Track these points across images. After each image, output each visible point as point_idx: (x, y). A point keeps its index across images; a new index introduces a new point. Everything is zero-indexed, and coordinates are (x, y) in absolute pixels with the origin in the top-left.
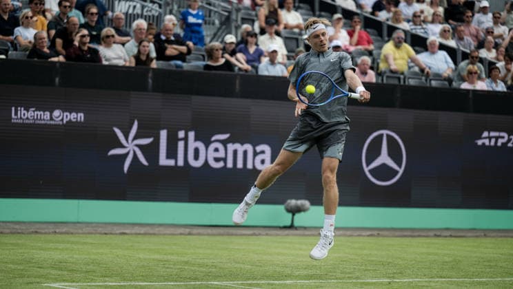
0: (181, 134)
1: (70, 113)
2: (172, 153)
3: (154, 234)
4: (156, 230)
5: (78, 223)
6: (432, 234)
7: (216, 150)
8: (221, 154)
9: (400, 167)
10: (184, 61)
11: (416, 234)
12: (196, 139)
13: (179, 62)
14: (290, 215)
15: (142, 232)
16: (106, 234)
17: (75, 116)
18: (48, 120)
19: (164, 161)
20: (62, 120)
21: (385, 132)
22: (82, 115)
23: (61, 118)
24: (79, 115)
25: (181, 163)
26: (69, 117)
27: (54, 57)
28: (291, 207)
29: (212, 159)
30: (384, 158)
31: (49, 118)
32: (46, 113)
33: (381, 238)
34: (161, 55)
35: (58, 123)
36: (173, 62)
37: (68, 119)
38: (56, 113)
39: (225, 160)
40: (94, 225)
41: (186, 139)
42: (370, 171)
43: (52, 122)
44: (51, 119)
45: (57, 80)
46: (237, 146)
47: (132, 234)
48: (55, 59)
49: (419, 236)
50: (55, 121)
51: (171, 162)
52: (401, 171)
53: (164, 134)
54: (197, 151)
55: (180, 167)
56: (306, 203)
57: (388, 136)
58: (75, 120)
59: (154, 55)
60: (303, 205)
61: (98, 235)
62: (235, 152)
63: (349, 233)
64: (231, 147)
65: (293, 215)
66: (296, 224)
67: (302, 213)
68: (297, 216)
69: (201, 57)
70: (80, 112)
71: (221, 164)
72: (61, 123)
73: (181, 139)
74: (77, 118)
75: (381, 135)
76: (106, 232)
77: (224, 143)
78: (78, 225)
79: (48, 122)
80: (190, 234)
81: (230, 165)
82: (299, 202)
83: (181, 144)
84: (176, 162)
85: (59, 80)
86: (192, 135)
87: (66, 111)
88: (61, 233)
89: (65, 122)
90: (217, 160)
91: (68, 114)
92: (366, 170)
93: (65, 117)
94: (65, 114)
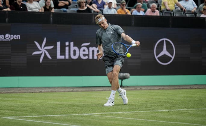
0: (67, 44)
1: (14, 36)
2: (63, 52)
3: (55, 92)
4: (56, 90)
5: (19, 87)
6: (189, 87)
7: (84, 51)
8: (86, 53)
9: (172, 56)
10: (67, 8)
11: (181, 88)
12: (74, 46)
13: (65, 9)
14: (120, 81)
15: (50, 91)
16: (32, 92)
17: (16, 37)
18: (3, 39)
19: (59, 57)
20: (10, 39)
21: (165, 39)
22: (19, 36)
23: (9, 37)
24: (18, 36)
25: (67, 57)
26: (13, 37)
27: (5, 8)
28: (121, 77)
29: (82, 54)
30: (165, 52)
31: (3, 38)
32: (2, 35)
33: (164, 90)
34: (56, 6)
35: (8, 40)
36: (62, 9)
37: (13, 38)
38: (7, 35)
39: (88, 55)
40: (26, 88)
41: (69, 46)
42: (158, 58)
43: (5, 40)
44: (5, 38)
45: (7, 20)
46: (94, 48)
47: (44, 92)
48: (6, 10)
49: (182, 89)
50: (6, 39)
51: (63, 57)
52: (173, 58)
53: (59, 44)
54: (75, 51)
55: (67, 59)
56: (128, 74)
57: (166, 41)
58: (16, 38)
59: (53, 6)
60: (126, 76)
61: (29, 93)
62: (93, 51)
63: (149, 88)
64: (91, 49)
65: (122, 80)
66: (123, 85)
67: (126, 80)
68: (124, 81)
69: (76, 6)
70: (18, 35)
71: (86, 57)
72: (9, 40)
73: (67, 46)
74: (17, 38)
75: (163, 41)
76: (33, 92)
77: (88, 47)
78: (19, 88)
79: (3, 40)
80: (72, 91)
81: (91, 57)
82: (125, 74)
83: (67, 48)
84: (65, 57)
85: (8, 19)
86: (72, 43)
87: (12, 34)
88: (11, 93)
89: (11, 40)
90: (84, 55)
91: (13, 36)
92: (156, 58)
93: (11, 37)
94: (11, 36)
